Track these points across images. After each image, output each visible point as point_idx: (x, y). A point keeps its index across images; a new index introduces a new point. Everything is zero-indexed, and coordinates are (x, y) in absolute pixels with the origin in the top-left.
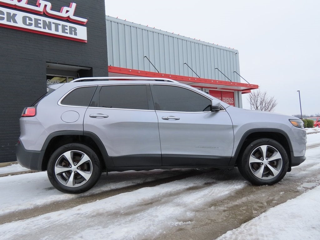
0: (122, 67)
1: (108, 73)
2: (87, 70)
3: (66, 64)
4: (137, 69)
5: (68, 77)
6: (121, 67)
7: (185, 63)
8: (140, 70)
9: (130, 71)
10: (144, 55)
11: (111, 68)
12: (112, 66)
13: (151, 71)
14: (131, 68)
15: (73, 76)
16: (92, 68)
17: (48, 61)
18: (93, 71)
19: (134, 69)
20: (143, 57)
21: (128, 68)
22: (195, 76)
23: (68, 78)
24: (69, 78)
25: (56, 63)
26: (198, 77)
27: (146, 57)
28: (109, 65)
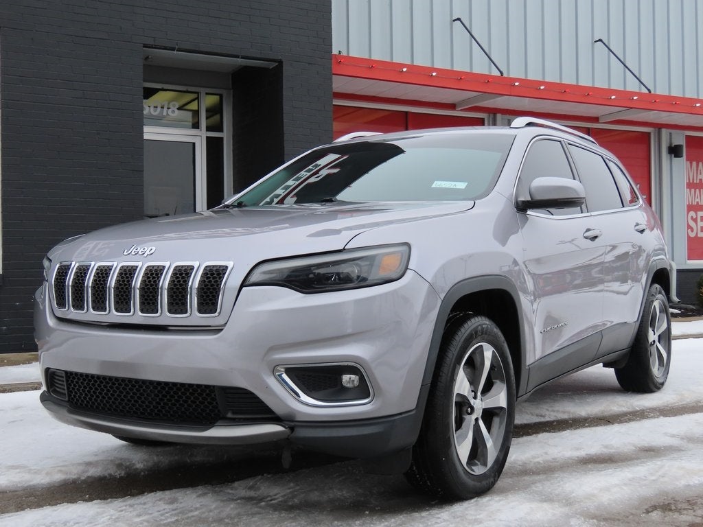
0: (376, 56)
1: (331, 79)
2: (263, 68)
3: (202, 49)
4: (428, 65)
5: (203, 91)
6: (374, 57)
7: (600, 40)
8: (437, 65)
9: (405, 70)
10: (451, 15)
11: (341, 60)
12: (344, 53)
13: (476, 70)
14: (408, 62)
15: (220, 88)
16: (280, 62)
17: (150, 42)
18: (285, 74)
19: (418, 62)
20: (448, 19)
21: (397, 59)
22: (632, 86)
23: (203, 95)
24: (207, 94)
25: (173, 49)
26: (645, 91)
27: (459, 19)
28: (335, 52)
